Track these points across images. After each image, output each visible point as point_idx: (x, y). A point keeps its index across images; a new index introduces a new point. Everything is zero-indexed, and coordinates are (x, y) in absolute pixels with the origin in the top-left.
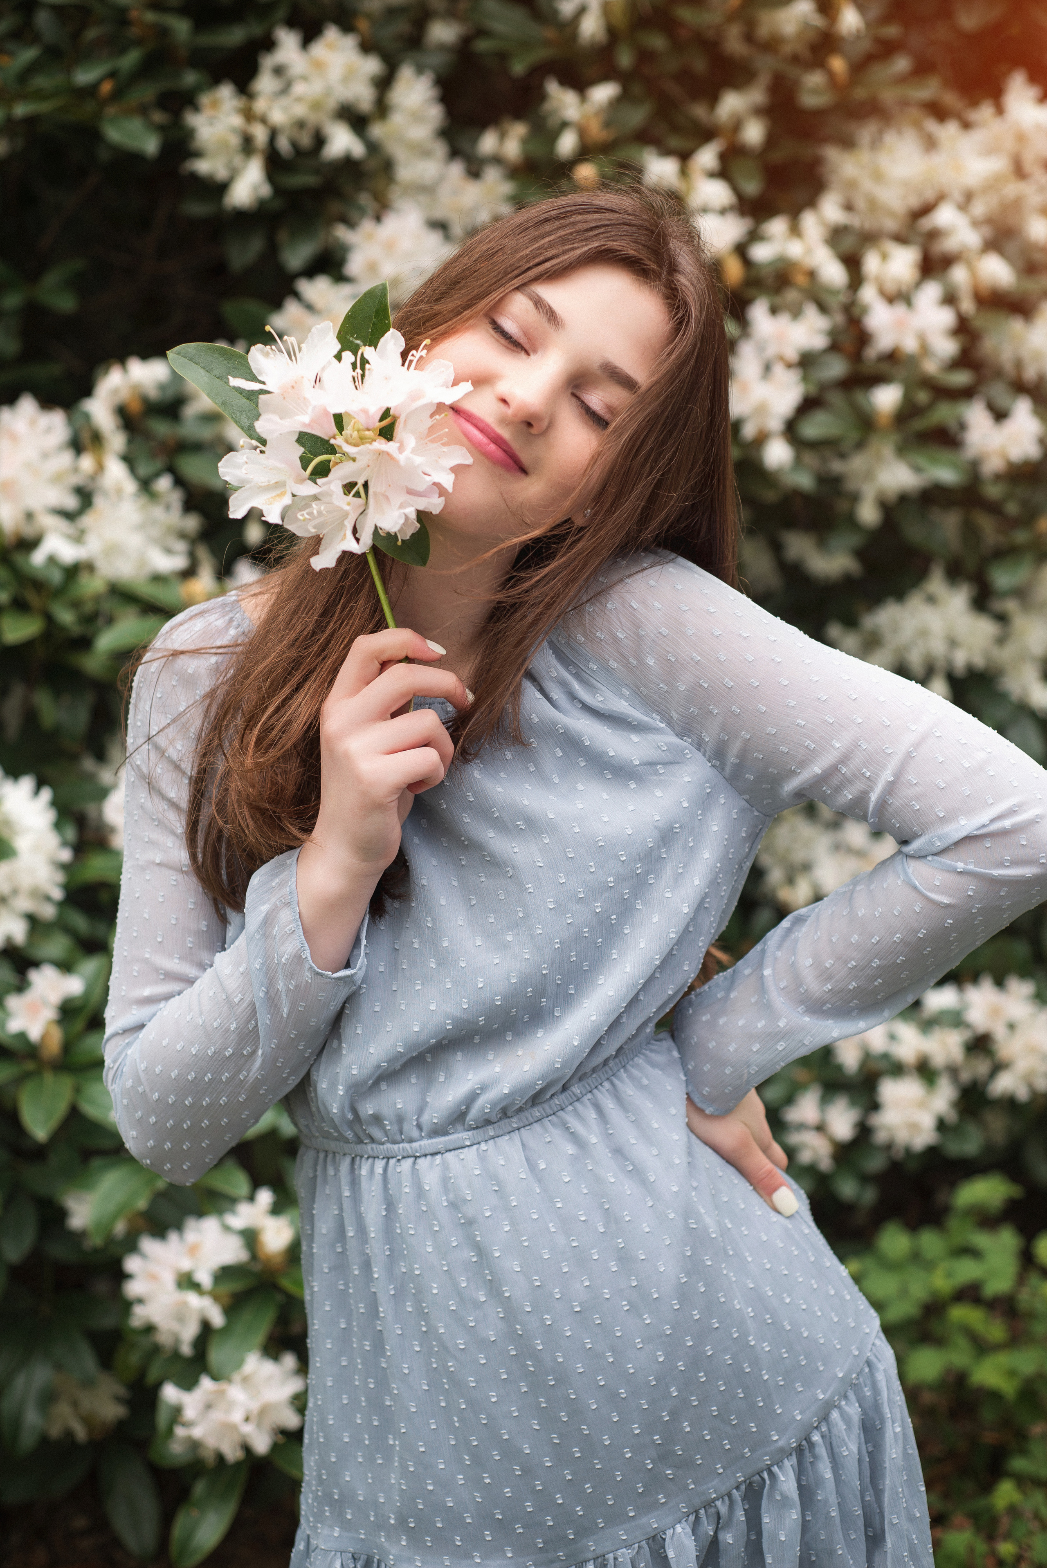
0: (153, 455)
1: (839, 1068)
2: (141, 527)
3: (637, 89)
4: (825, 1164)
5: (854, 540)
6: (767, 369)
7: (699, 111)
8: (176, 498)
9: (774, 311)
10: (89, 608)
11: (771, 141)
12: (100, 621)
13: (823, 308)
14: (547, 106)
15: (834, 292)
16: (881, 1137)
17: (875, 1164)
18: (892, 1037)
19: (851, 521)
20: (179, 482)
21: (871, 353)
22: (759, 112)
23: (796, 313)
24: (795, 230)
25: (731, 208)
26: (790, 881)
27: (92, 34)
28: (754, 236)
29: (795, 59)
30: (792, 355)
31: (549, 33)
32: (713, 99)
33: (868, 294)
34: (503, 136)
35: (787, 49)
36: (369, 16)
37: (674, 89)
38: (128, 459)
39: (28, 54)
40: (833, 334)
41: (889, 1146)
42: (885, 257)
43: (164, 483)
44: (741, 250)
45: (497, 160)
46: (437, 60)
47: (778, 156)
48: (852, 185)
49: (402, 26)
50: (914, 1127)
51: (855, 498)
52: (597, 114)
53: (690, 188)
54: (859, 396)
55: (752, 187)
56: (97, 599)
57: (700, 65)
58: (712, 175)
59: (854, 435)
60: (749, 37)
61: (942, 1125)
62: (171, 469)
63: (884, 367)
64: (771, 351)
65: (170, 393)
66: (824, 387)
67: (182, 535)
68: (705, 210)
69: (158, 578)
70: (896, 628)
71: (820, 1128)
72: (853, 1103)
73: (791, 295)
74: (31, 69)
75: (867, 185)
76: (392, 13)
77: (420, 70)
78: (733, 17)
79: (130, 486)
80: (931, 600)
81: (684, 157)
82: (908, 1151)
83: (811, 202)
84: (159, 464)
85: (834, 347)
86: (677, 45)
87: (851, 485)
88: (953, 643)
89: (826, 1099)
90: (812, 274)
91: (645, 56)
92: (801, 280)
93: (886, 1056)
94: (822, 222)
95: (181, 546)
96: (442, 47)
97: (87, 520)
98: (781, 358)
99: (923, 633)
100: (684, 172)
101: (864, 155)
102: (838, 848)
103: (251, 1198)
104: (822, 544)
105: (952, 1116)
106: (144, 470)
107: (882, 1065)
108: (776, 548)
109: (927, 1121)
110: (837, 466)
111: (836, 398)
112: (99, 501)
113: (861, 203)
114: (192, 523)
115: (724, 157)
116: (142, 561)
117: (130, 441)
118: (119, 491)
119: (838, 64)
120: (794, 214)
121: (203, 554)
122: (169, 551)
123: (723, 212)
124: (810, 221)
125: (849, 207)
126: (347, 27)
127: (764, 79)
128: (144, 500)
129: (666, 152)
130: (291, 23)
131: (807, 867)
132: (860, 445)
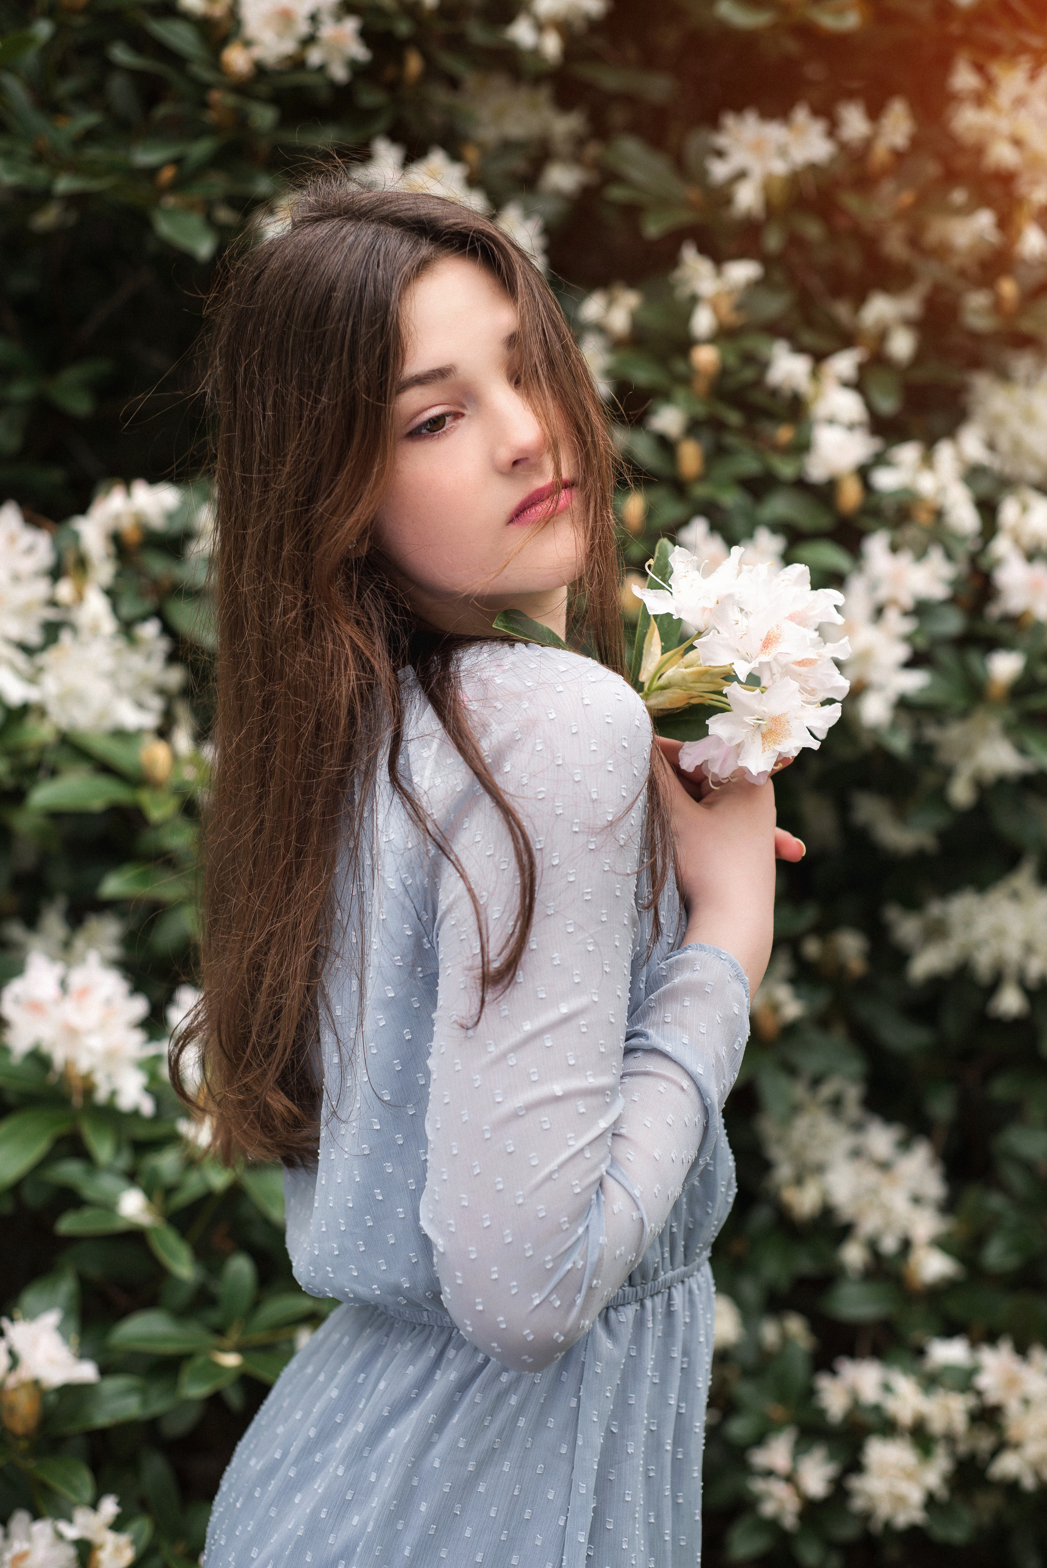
0: (141, 594)
1: (821, 1413)
2: (111, 676)
3: (778, 276)
4: (790, 1521)
5: (938, 820)
6: (879, 612)
7: (842, 310)
8: (162, 646)
9: (894, 548)
10: (30, 758)
11: (919, 357)
12: (42, 773)
13: (949, 556)
14: (679, 274)
15: (962, 539)
16: (858, 1504)
17: (847, 1531)
18: (887, 1388)
19: (940, 796)
20: (168, 630)
21: (994, 611)
22: (910, 323)
23: (921, 555)
24: (928, 460)
25: (861, 424)
26: (799, 1181)
27: (163, 111)
28: (880, 460)
29: (962, 273)
30: (907, 601)
31: (693, 194)
32: (860, 300)
33: (1002, 546)
34: (611, 303)
35: (956, 262)
36: (481, 146)
37: (815, 283)
38: (111, 594)
39: (88, 119)
40: (955, 584)
41: (867, 1516)
42: (1025, 509)
43: (150, 630)
44: (863, 472)
45: (600, 329)
46: (550, 207)
47: (922, 375)
48: (998, 421)
49: (518, 164)
50: (900, 1500)
51: (948, 773)
52: (730, 293)
53: (818, 395)
54: (973, 658)
55: (888, 405)
56: (43, 749)
57: (853, 262)
58: (846, 384)
59: (960, 703)
60: (914, 241)
61: (931, 1502)
62: (159, 614)
63: (1006, 631)
64: (883, 593)
65: (177, 526)
66: (937, 641)
67: (161, 691)
68: (831, 421)
69: (121, 734)
70: (968, 924)
71: (790, 1479)
72: (832, 1457)
73: (911, 533)
74: (90, 136)
75: (1015, 424)
76: (508, 146)
77: (528, 214)
78: (902, 215)
79: (108, 625)
80: (1015, 896)
81: (819, 357)
82: (888, 1525)
83: (951, 432)
84: (148, 604)
85: (952, 601)
86: (833, 235)
87: (943, 756)
88: (1029, 948)
89: (800, 1449)
90: (939, 514)
91: (795, 241)
92: (924, 517)
93: (877, 1409)
94: (959, 456)
95: (156, 703)
96: (558, 194)
97: (47, 658)
98: (894, 602)
99: (1000, 933)
100: (815, 374)
101: (1019, 393)
102: (856, 1153)
103: (94, 1506)
104: (901, 815)
105: (943, 1493)
106: (128, 609)
107: (870, 1419)
108: (843, 808)
109: (915, 1496)
110: (932, 733)
111: (946, 656)
112: (66, 637)
113: (1004, 443)
114: (175, 677)
115: (862, 368)
116: (104, 713)
117: (119, 575)
118: (95, 630)
119: (1008, 288)
120: (930, 443)
121: (182, 712)
122: (140, 705)
123: (851, 427)
124: (945, 452)
125: (991, 446)
126: (455, 156)
127: (921, 289)
128: (120, 644)
129: (799, 349)
130: (395, 136)
131: (820, 1169)
132: (964, 715)
